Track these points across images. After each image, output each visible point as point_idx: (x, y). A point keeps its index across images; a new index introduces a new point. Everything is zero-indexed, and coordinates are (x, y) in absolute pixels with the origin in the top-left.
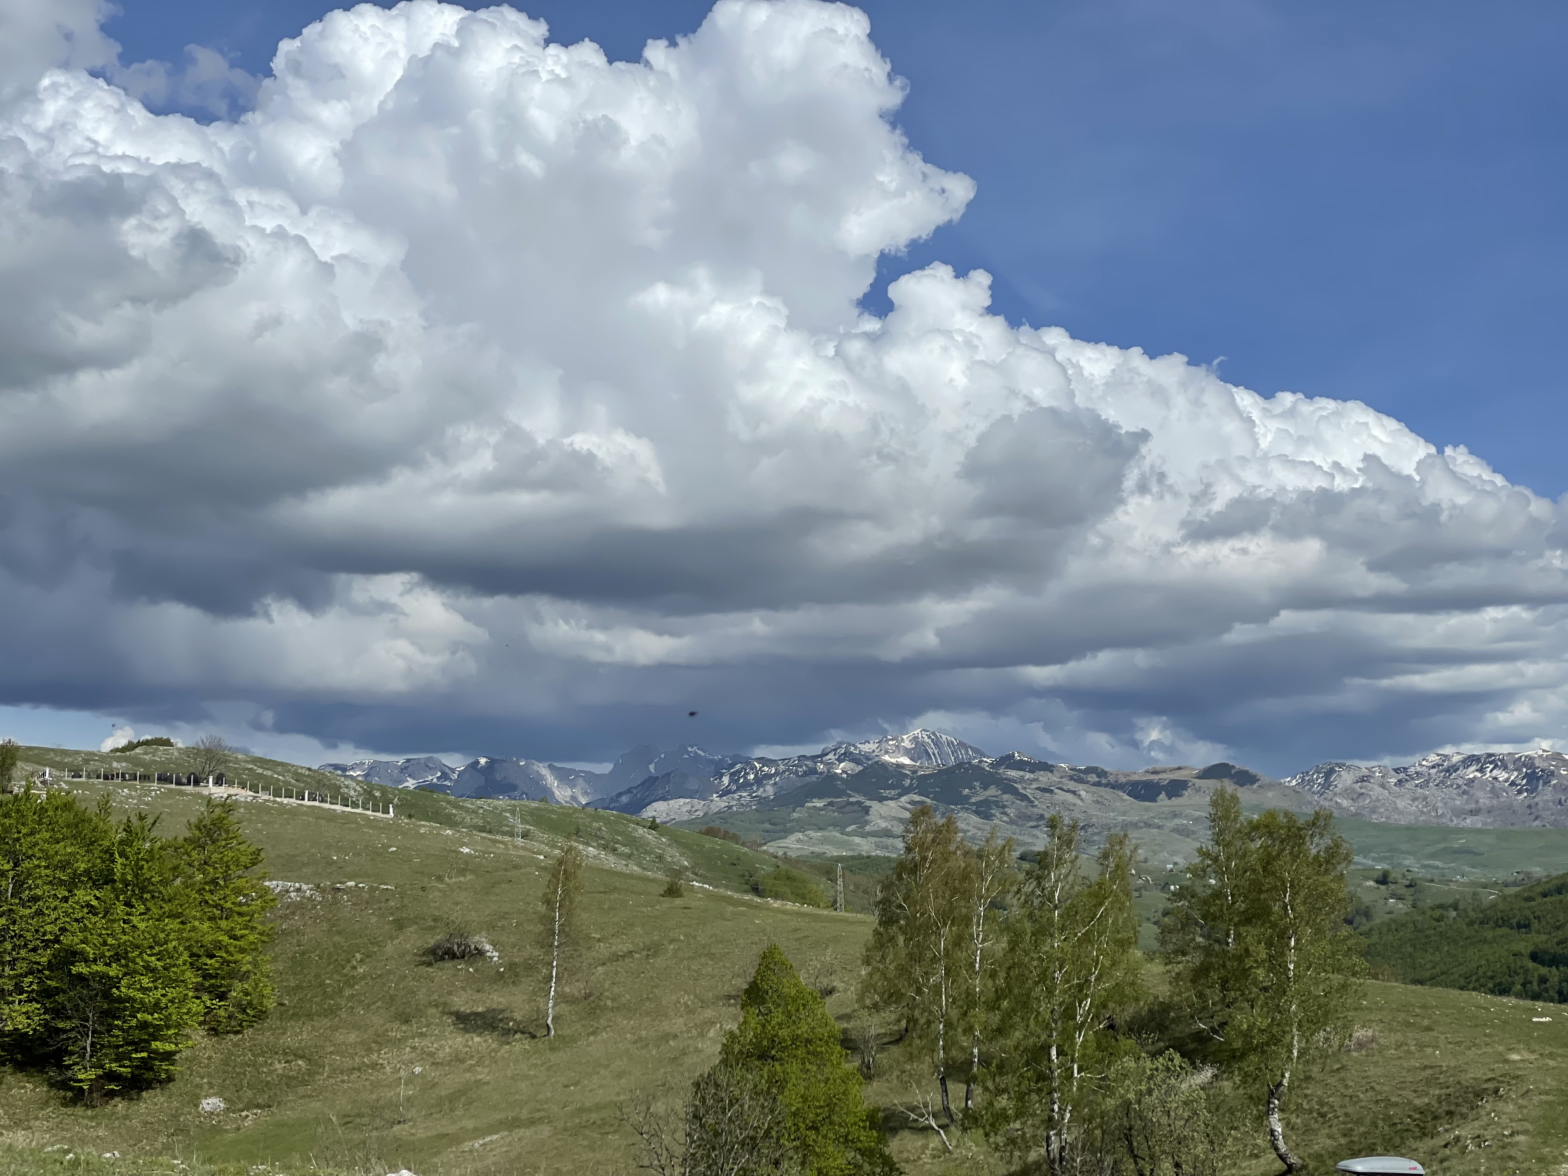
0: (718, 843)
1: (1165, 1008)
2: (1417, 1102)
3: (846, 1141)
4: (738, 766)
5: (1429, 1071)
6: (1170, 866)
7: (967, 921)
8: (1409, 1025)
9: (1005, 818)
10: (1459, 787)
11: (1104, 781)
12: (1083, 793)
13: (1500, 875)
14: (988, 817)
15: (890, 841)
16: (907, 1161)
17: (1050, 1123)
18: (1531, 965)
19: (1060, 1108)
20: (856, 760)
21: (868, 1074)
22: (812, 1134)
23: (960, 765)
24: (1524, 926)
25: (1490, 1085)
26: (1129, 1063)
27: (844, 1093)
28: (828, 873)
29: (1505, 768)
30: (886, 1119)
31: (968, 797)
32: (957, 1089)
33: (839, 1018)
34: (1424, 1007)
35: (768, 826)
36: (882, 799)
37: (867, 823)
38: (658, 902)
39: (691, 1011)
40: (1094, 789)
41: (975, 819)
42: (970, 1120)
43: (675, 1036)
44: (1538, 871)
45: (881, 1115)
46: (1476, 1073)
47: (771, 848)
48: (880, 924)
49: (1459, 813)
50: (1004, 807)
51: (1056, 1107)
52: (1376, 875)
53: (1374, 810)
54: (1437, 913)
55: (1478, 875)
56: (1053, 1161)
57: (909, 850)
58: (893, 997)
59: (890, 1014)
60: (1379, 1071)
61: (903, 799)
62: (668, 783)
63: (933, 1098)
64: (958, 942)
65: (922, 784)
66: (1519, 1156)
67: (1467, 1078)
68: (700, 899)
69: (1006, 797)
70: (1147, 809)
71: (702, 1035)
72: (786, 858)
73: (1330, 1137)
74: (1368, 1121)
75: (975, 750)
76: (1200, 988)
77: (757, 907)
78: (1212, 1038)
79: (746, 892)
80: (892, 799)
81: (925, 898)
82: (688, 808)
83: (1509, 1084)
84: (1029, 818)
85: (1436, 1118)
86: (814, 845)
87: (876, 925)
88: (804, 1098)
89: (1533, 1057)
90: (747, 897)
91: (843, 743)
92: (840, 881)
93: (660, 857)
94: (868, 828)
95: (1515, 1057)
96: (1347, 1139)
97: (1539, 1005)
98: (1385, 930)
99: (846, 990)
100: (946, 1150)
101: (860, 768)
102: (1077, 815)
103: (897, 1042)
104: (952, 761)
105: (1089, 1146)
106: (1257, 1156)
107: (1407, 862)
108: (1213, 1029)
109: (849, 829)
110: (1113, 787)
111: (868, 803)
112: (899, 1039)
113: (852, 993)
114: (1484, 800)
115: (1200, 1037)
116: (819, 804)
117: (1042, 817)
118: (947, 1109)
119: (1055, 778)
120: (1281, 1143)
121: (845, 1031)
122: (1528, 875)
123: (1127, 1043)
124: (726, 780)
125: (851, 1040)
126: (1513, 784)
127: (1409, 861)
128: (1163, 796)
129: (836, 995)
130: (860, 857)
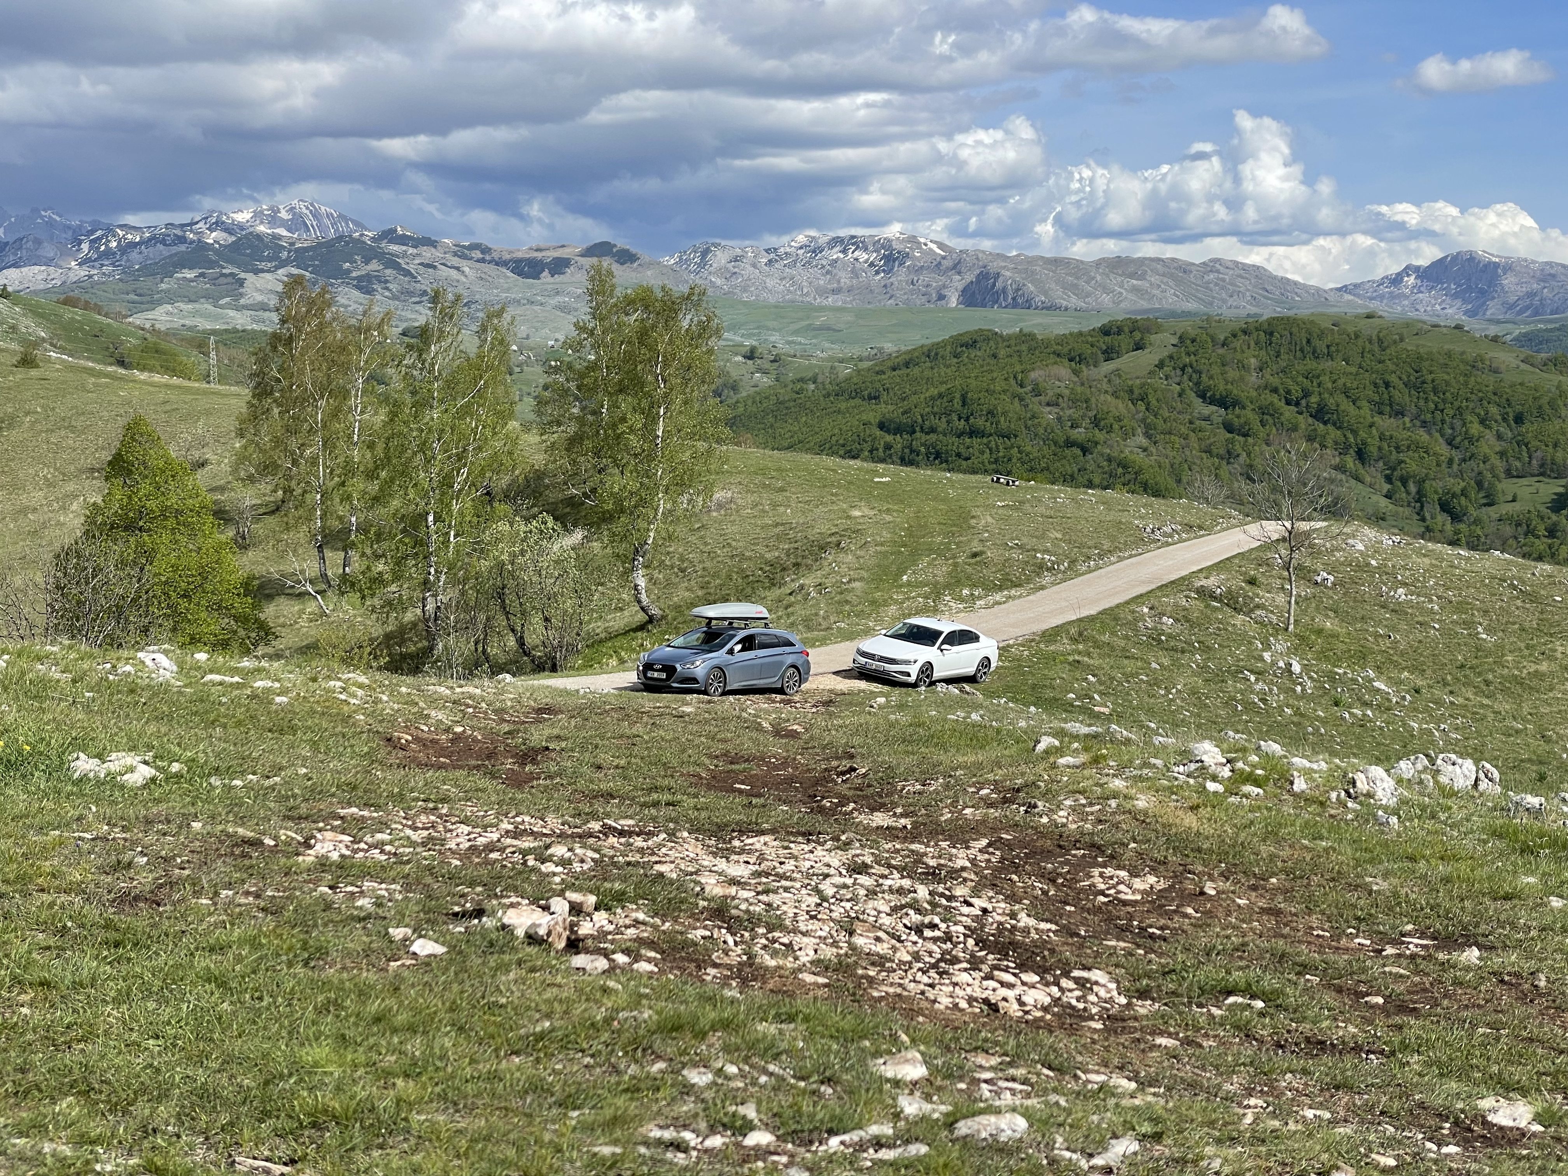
0: (78, 314)
1: (540, 475)
2: (768, 556)
3: (218, 607)
4: (99, 233)
5: (781, 528)
6: (551, 343)
7: (345, 394)
8: (765, 486)
9: (387, 294)
10: (823, 267)
11: (488, 258)
12: (466, 269)
13: (856, 351)
14: (369, 292)
15: (267, 314)
16: (283, 626)
17: (426, 585)
18: (878, 433)
19: (436, 571)
20: (229, 230)
21: (242, 544)
22: (183, 604)
23: (340, 238)
24: (874, 397)
25: (833, 539)
26: (503, 527)
27: (217, 562)
28: (200, 346)
29: (866, 249)
30: (261, 587)
31: (349, 271)
32: (334, 557)
33: (212, 490)
34: (779, 470)
35: (132, 297)
36: (257, 272)
37: (242, 295)
38: (11, 372)
39: (50, 484)
40: (478, 265)
41: (356, 293)
42: (347, 583)
43: (35, 510)
44: (889, 347)
45: (256, 583)
46: (822, 528)
47: (137, 320)
48: (254, 397)
49: (822, 292)
50: (386, 282)
51: (432, 570)
52: (744, 350)
53: (745, 289)
54: (799, 386)
55: (836, 350)
56: (427, 620)
57: (283, 321)
58: (268, 468)
59: (265, 487)
60: (735, 529)
61: (281, 272)
62: (20, 248)
63: (312, 567)
64: (334, 414)
65: (300, 257)
66: (855, 601)
67: (813, 534)
68: (57, 370)
69: (388, 272)
70: (530, 287)
71: (63, 508)
72: (154, 331)
73: (688, 589)
74: (724, 573)
75: (356, 223)
76: (574, 456)
77: (121, 379)
78: (583, 503)
79: (111, 364)
80: (268, 271)
81: (302, 372)
82: (45, 275)
83: (850, 537)
84: (411, 294)
85: (784, 569)
86: (184, 317)
87: (249, 398)
88: (175, 568)
89: (872, 513)
90: (110, 369)
91: (214, 211)
92: (213, 354)
93: (14, 328)
94: (242, 301)
95: (856, 513)
96: (704, 591)
97: (881, 467)
98: (750, 402)
99: (219, 463)
100: (323, 614)
101: (234, 239)
102: (460, 290)
103: (272, 512)
104: (332, 234)
105: (463, 605)
106: (621, 609)
107: (772, 339)
108: (585, 494)
109: (222, 302)
110: (497, 264)
111: (243, 275)
112: (276, 510)
113: (225, 466)
114: (845, 280)
115: (571, 502)
116: (190, 274)
117: (425, 293)
118: (324, 576)
119: (439, 254)
120: (643, 597)
121: (215, 502)
122: (880, 350)
123: (501, 508)
124: (85, 247)
125: (226, 512)
126: (872, 265)
127: (775, 337)
128: (546, 273)
129: (208, 468)
130: (235, 331)
